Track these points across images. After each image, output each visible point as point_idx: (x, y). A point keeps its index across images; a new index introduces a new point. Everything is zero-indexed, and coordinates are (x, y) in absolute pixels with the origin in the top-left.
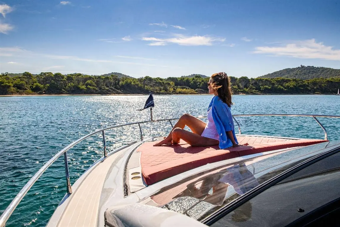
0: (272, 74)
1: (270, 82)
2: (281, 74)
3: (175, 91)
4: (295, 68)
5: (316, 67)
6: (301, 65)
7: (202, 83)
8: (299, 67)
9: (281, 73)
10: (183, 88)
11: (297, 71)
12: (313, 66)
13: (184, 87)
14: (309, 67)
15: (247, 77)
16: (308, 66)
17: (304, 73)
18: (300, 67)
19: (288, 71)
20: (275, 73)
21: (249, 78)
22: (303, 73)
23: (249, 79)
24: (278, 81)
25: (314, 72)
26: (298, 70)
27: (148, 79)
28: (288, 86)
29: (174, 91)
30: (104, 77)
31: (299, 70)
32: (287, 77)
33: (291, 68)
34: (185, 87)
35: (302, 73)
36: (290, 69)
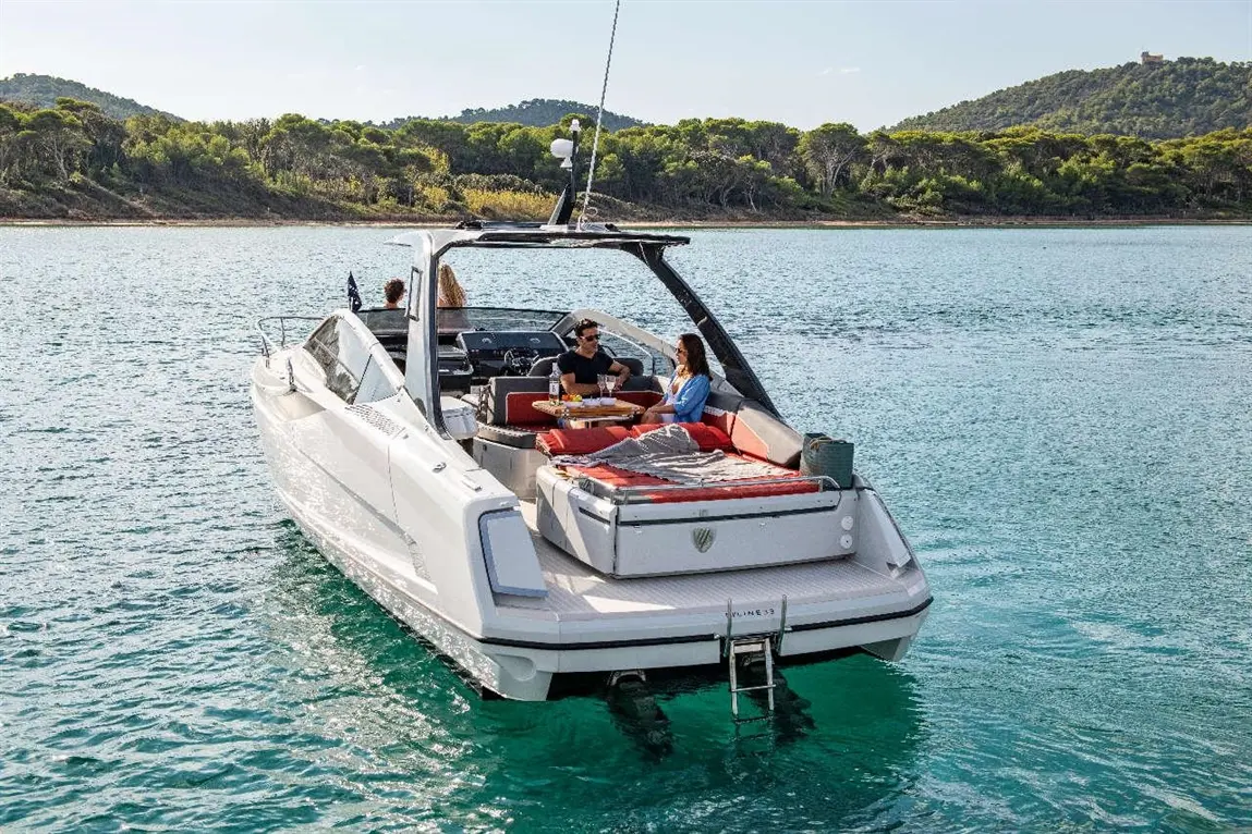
0: (983, 103)
1: (976, 154)
2: (1031, 101)
3: (459, 203)
4: (1112, 71)
5: (1228, 64)
6: (1145, 55)
7: (607, 158)
8: (1131, 65)
9: (1032, 98)
10: (499, 186)
11: (1120, 85)
12: (1209, 61)
13: (508, 177)
14: (1190, 61)
15: (851, 127)
16: (1182, 60)
17: (1156, 99)
18: (1140, 62)
19: (1072, 86)
20: (999, 98)
21: (863, 131)
22: (1152, 101)
23: (863, 141)
24: (1017, 152)
25: (1216, 91)
26: (1127, 77)
27: (304, 135)
28: (1072, 177)
29: (453, 207)
30: (27, 118)
31: (1131, 81)
32: (1067, 122)
33: (1089, 69)
34: (513, 181)
35: (1148, 96)
36: (1081, 73)
